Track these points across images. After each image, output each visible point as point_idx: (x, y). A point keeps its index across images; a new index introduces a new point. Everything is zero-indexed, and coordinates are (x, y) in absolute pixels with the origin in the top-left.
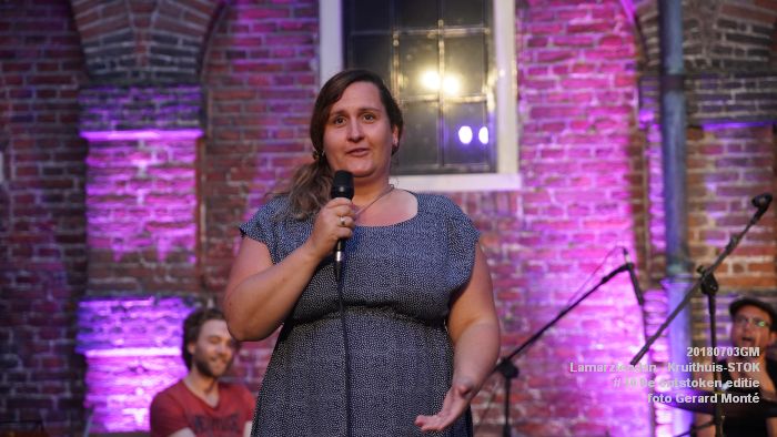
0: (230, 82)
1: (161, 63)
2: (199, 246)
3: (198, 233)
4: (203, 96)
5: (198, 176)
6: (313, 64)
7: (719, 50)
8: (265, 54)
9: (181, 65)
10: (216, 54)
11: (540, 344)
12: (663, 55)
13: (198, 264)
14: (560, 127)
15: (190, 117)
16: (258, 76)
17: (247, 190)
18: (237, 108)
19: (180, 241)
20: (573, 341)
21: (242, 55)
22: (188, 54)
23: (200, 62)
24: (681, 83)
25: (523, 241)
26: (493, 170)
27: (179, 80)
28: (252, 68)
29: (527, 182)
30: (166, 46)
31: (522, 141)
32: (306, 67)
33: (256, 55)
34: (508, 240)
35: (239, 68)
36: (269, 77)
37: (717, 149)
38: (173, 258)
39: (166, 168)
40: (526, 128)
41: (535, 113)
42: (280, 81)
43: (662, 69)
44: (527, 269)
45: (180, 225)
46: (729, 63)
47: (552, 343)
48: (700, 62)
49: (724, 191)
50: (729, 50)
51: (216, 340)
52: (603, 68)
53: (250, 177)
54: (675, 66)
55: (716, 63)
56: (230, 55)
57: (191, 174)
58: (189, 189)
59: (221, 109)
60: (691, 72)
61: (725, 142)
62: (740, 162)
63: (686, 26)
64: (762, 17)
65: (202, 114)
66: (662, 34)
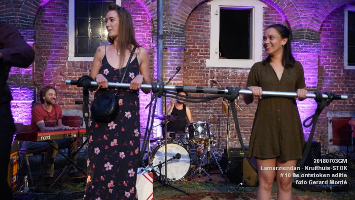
0: (43, 29)
1: (23, 22)
2: (33, 73)
3: (33, 70)
4: (35, 32)
6: (66, 25)
7: (172, 29)
8: (53, 22)
9: (28, 23)
10: (39, 21)
12: (158, 30)
13: (33, 78)
15: (31, 38)
16: (51, 28)
17: (47, 59)
18: (45, 36)
21: (46, 22)
22: (31, 20)
23: (34, 23)
24: (162, 37)
27: (28, 27)
28: (49, 25)
30: (24, 18)
32: (65, 26)
33: (50, 22)
35: (45, 25)
36: (54, 28)
37: (171, 54)
38: (26, 76)
42: (57, 30)
43: (158, 33)
46: (174, 33)
48: (167, 32)
49: (172, 65)
50: (174, 30)
51: (52, 94)
52: (143, 32)
53: (49, 55)
54: (161, 33)
55: (171, 33)
56: (43, 21)
59: (40, 36)
60: (165, 34)
61: (172, 52)
62: (176, 58)
63: (164, 22)
64: (182, 22)
65: (34, 37)
66: (158, 24)
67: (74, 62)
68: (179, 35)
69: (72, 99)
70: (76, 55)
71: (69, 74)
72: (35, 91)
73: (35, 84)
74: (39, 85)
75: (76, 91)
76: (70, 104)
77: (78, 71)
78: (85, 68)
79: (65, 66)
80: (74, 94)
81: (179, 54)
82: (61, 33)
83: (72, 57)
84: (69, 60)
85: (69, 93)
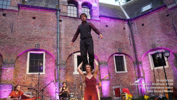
0: (18, 64)
1: (11, 62)
2: (13, 79)
4: (15, 65)
5: (14, 72)
7: (62, 63)
8: (22, 61)
10: (17, 61)
11: (46, 88)
12: (57, 63)
13: (13, 81)
14: (48, 69)
15: (13, 67)
16: (21, 63)
17: (19, 74)
19: (11, 79)
20: (49, 87)
21: (19, 61)
23: (15, 62)
25: (45, 79)
26: (43, 72)
27: (13, 63)
28: (20, 62)
29: (46, 73)
30: (12, 60)
31: (45, 70)
32: (26, 62)
33: (21, 61)
34: (44, 78)
36: (22, 63)
37: (62, 71)
39: (10, 72)
40: (46, 69)
41: (46, 67)
42: (23, 64)
43: (57, 64)
44: (45, 81)
45: (11, 77)
47: (47, 88)
49: (62, 74)
52: (52, 64)
53: (19, 72)
54: (58, 64)
57: (13, 72)
58: (13, 74)
59: (17, 66)
60: (60, 64)
62: (63, 72)
63: (59, 61)
64: (65, 60)
65: (15, 66)
66: (57, 61)
67: (28, 75)
68: (64, 65)
69: (27, 88)
70: (29, 72)
71: (26, 79)
72: (13, 86)
73: (13, 83)
74: (15, 83)
75: (28, 85)
76: (26, 89)
77: (30, 78)
78: (32, 76)
79: (25, 76)
80: (28, 86)
81: (64, 71)
82: (24, 65)
83: (28, 73)
84: (27, 74)
85: (26, 86)
